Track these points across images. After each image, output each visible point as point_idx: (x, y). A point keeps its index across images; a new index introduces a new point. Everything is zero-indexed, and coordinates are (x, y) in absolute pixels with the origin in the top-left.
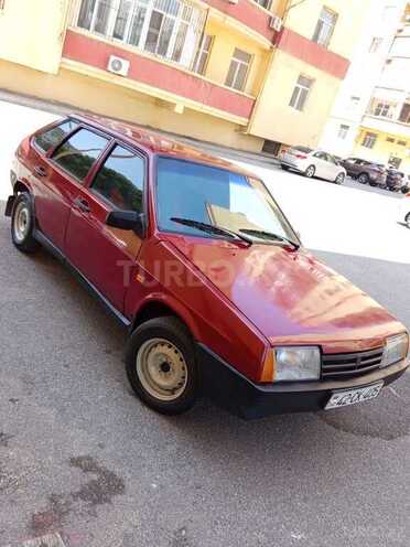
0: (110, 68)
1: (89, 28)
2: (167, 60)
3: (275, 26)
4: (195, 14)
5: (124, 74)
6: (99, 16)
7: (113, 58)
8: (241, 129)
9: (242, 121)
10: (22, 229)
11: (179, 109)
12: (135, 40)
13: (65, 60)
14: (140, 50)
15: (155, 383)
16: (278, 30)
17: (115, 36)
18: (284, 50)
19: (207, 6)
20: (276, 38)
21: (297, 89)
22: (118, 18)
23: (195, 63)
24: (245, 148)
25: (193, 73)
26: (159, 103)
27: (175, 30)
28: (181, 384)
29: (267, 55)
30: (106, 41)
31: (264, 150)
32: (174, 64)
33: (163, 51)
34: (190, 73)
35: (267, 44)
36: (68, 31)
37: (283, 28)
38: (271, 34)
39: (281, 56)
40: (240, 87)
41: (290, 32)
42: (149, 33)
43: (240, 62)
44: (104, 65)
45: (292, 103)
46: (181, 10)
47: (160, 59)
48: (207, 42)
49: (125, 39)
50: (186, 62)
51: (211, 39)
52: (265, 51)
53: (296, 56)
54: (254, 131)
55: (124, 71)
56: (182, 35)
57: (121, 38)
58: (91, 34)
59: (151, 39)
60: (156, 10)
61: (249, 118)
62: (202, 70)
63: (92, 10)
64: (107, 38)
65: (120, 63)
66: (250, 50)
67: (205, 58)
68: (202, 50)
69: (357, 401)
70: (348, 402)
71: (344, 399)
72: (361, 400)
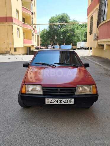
69: (61, 103)
70: (56, 103)
71: (53, 101)
72: (63, 103)
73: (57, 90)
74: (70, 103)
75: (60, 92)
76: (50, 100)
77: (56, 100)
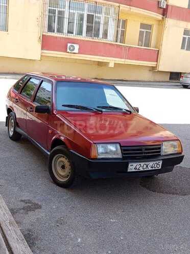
0: (68, 51)
1: (54, 32)
2: (100, 39)
3: (162, 6)
4: (112, 10)
5: (77, 52)
6: (58, 24)
7: (69, 45)
8: (153, 69)
9: (153, 64)
10: (12, 130)
11: (112, 65)
12: (80, 33)
13: (43, 51)
14: (84, 37)
15: (60, 175)
16: (165, 7)
17: (69, 32)
18: (171, 18)
19: (118, 4)
20: (164, 12)
21: (184, 39)
22: (69, 23)
23: (117, 37)
24: (158, 80)
25: (116, 43)
26: (100, 64)
27: (102, 22)
28: (68, 176)
29: (161, 23)
30: (64, 36)
31: (170, 79)
32: (104, 41)
33: (97, 35)
34: (114, 43)
35: (160, 17)
36: (43, 35)
37: (167, 6)
38: (161, 11)
39: (170, 22)
40: (148, 45)
41: (172, 6)
42: (88, 27)
43: (145, 30)
44: (65, 49)
45: (183, 47)
46: (104, 10)
47: (96, 39)
48: (122, 24)
49: (75, 33)
50: (111, 38)
51: (125, 22)
52: (159, 21)
53: (179, 19)
54: (161, 68)
55: (76, 50)
56: (106, 23)
57: (72, 33)
58: (55, 34)
59: (89, 29)
60: (89, 13)
61: (157, 62)
62: (123, 41)
63: (55, 22)
64: (65, 35)
65: (74, 47)
66: (150, 23)
67: (123, 33)
68: (120, 29)
69: (147, 169)
70: (141, 169)
71: (138, 167)
72: (150, 169)
73: (141, 150)
74: (157, 168)
75: (145, 153)
76: (135, 165)
77: (142, 164)
